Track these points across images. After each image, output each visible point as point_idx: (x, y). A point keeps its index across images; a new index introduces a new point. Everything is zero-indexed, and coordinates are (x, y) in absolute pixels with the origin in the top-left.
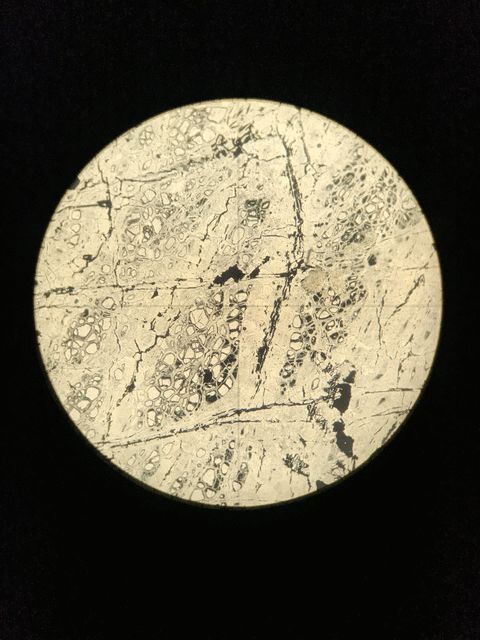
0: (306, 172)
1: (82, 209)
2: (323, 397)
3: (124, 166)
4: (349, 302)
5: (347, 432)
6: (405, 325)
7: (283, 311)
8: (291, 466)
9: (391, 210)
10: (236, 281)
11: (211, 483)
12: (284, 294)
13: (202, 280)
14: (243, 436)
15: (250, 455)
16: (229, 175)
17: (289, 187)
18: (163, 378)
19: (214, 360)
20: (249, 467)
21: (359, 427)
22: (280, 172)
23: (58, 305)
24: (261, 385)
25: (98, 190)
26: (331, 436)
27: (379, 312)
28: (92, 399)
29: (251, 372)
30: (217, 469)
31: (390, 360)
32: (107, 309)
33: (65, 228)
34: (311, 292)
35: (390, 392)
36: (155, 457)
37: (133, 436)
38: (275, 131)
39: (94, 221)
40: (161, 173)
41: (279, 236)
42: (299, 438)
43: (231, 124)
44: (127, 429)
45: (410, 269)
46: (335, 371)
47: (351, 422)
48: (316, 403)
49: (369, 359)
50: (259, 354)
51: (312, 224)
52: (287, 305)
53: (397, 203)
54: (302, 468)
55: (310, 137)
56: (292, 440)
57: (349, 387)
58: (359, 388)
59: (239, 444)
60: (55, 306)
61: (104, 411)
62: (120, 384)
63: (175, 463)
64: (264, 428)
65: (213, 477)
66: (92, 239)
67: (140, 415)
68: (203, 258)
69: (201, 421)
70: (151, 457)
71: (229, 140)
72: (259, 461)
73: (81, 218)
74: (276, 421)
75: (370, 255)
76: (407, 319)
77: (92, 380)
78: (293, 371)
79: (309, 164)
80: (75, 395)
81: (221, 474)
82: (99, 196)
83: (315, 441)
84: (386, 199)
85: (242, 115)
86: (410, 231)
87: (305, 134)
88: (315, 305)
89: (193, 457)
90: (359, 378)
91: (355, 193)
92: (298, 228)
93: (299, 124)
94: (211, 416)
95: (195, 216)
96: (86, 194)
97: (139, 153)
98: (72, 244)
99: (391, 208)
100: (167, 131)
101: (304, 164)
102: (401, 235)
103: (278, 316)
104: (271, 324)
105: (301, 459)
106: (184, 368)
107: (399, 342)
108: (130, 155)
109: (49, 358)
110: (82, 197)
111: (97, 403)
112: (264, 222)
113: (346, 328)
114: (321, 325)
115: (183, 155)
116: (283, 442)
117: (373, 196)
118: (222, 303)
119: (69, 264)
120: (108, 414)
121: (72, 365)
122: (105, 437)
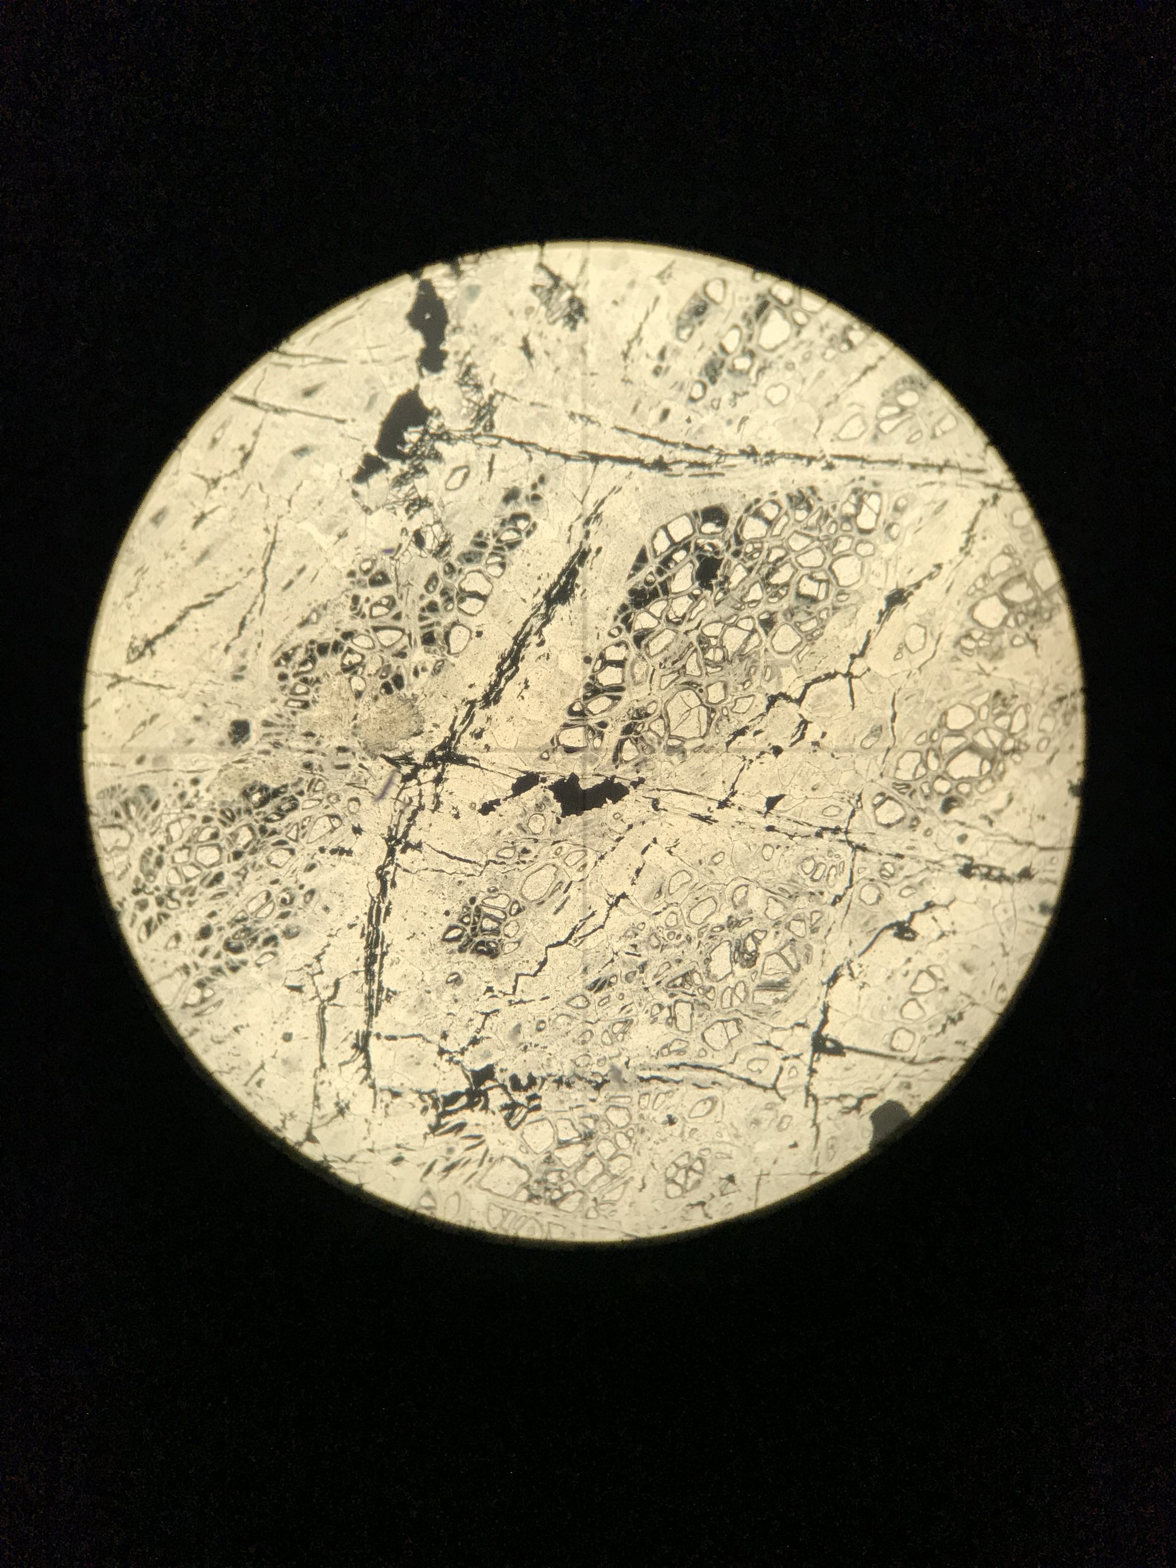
0: (337, 984)
1: (885, 1051)
2: (449, 441)
3: (757, 1122)
4: (323, 649)
5: (416, 342)
6: (205, 554)
7: (484, 677)
8: (572, 300)
9: (160, 839)
12: (470, 716)
13: (655, 804)
14: (666, 404)
15: (662, 355)
16: (518, 1029)
17: (387, 961)
18: (814, 600)
19: (681, 605)
20: (674, 326)
21: (384, 346)
22: (399, 1002)
23: (1008, 843)
24: (588, 513)
25: (834, 1082)
26: (456, 343)
27: (259, 606)
28: (995, 600)
29: (602, 552)
30: (751, 346)
31: (264, 484)
32: (896, 801)
33: (939, 1017)
34: (405, 701)
35: (286, 406)
36: (888, 418)
37: (926, 484)
38: (382, 1101)
39: (866, 1015)
40: (676, 1079)
41: (442, 853)
42: (533, 361)
43: (479, 1148)
44: (935, 503)
45: (154, 686)
46: (401, 495)
47: (399, 364)
48: (469, 433)
49: (312, 501)
50: (572, 590)
51: (358, 859)
52: (471, 686)
53: (141, 850)
54: (548, 287)
55: (303, 1065)
56: (553, 362)
57: (379, 446)
58: (357, 437)
59: (681, 388)
60: (1016, 842)
61: (976, 562)
62: (918, 616)
63: (844, 388)
64: (611, 408)
65: (767, 329)
66: (883, 973)
67: (895, 527)
68: (637, 854)
69: (756, 470)
70: (898, 421)
71: (496, 1111)
72: (644, 333)
73: (893, 1030)
74: (577, 418)
75: (240, 747)
76: (197, 568)
77: (981, 644)
78: (503, 524)
79: (323, 1002)
80: (1032, 621)
81: (745, 331)
82: (836, 1067)
83: (499, 343)
84: (165, 867)
85: (447, 1159)
86: (129, 776)
87: (311, 1075)
88: (405, 667)
89: (798, 391)
90: (350, 461)
91: (234, 903)
92: (393, 860)
93: (321, 1101)
94: (729, 474)
95: (627, 957)
96: (865, 1081)
97: (713, 1142)
98: (932, 975)
99: (158, 843)
100: (634, 1174)
101: (334, 1005)
102: (155, 772)
103: (499, 666)
104: (523, 652)
105: (543, 309)
106: (757, 609)
107: (231, 521)
108: (736, 1142)
109: (1067, 724)
110: (878, 1078)
111: (986, 585)
112: (468, 896)
113: (347, 590)
114: (403, 615)
115: (614, 1106)
116: (574, 361)
117: (193, 883)
118: (624, 737)
119: (954, 932)
120: (968, 553)
121: (1017, 693)
122: (991, 501)
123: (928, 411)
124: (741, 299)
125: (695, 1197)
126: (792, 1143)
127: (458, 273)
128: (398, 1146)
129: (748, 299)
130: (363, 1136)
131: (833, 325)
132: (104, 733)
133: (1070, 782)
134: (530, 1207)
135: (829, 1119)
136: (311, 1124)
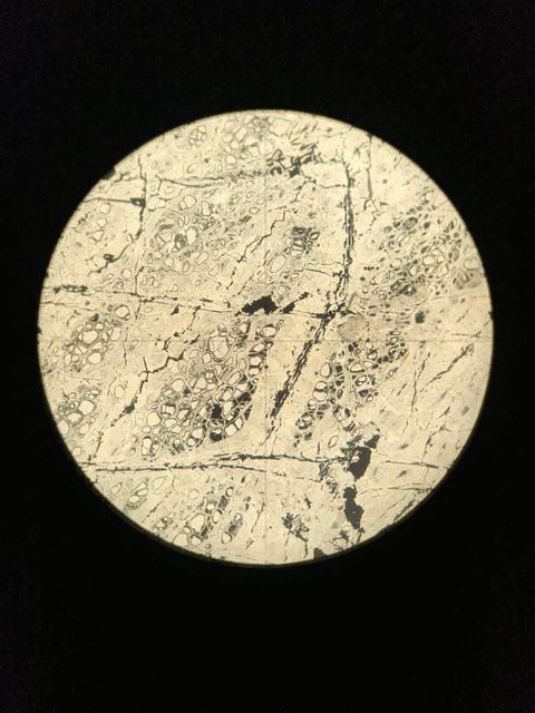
0: (365, 208)
1: (112, 203)
2: (339, 458)
3: (167, 164)
4: (386, 359)
5: (358, 501)
6: (443, 396)
7: (313, 354)
8: (291, 527)
9: (451, 266)
10: (267, 313)
11: (198, 530)
12: (317, 336)
13: (229, 305)
14: (244, 484)
15: (247, 506)
16: (281, 196)
17: (344, 221)
18: (167, 404)
19: (227, 396)
20: (243, 520)
21: (372, 497)
22: (336, 202)
23: (66, 304)
24: (273, 432)
25: (133, 186)
26: (340, 502)
27: (417, 376)
28: (85, 413)
29: (265, 416)
30: (208, 515)
31: (420, 430)
32: (119, 317)
33: (90, 221)
35: (413, 466)
36: (142, 490)
37: (122, 462)
38: (339, 157)
39: (123, 219)
40: (206, 180)
41: (323, 273)
42: (305, 497)
43: (292, 140)
44: (117, 454)
45: (460, 335)
46: (358, 431)
47: (365, 490)
48: (330, 462)
49: (397, 425)
50: (277, 398)
51: (361, 266)
52: (318, 350)
54: (301, 532)
55: (376, 170)
56: (296, 498)
57: (370, 452)
58: (380, 455)
59: (237, 492)
60: (63, 304)
61: (95, 429)
62: (119, 402)
63: (163, 501)
64: (268, 480)
65: (201, 523)
66: (117, 238)
67: (134, 441)
68: (235, 281)
69: (200, 460)
70: (138, 489)
71: (287, 157)
72: (256, 516)
73: (110, 213)
74: (282, 474)
75: (419, 311)
76: (446, 389)
77: (89, 393)
78: (311, 424)
79: (371, 199)
80: (67, 405)
81: (211, 521)
82: (134, 193)
83: (321, 504)
84: (448, 253)
85: (307, 133)
86: (467, 293)
87: (372, 165)
88: (348, 355)
89: (185, 497)
90: (382, 444)
91: (415, 240)
92: (346, 267)
93: (367, 154)
94: (211, 457)
95: (235, 234)
96: (120, 188)
97: (186, 153)
98: (95, 240)
100: (221, 135)
101: (365, 198)
102: (456, 296)
103: (306, 360)
104: (296, 367)
105: (303, 521)
106: (192, 398)
107: (433, 412)
108: (176, 154)
109: (46, 360)
110: (114, 190)
111: (90, 419)
112: (310, 254)
113: (378, 387)
114: (351, 378)
115: (233, 165)
117: (434, 247)
118: (246, 334)
119: (87, 260)
120: (100, 433)
121: (70, 372)
122: (92, 457)
123: (124, 495)
124: (215, 535)
125: (192, 128)
126: (151, 156)
128: (330, 137)
129: (211, 536)
130: (346, 140)
131: (172, 528)
132: (482, 311)
133: (43, 334)
134: (267, 115)
135: (135, 169)
136: (370, 143)
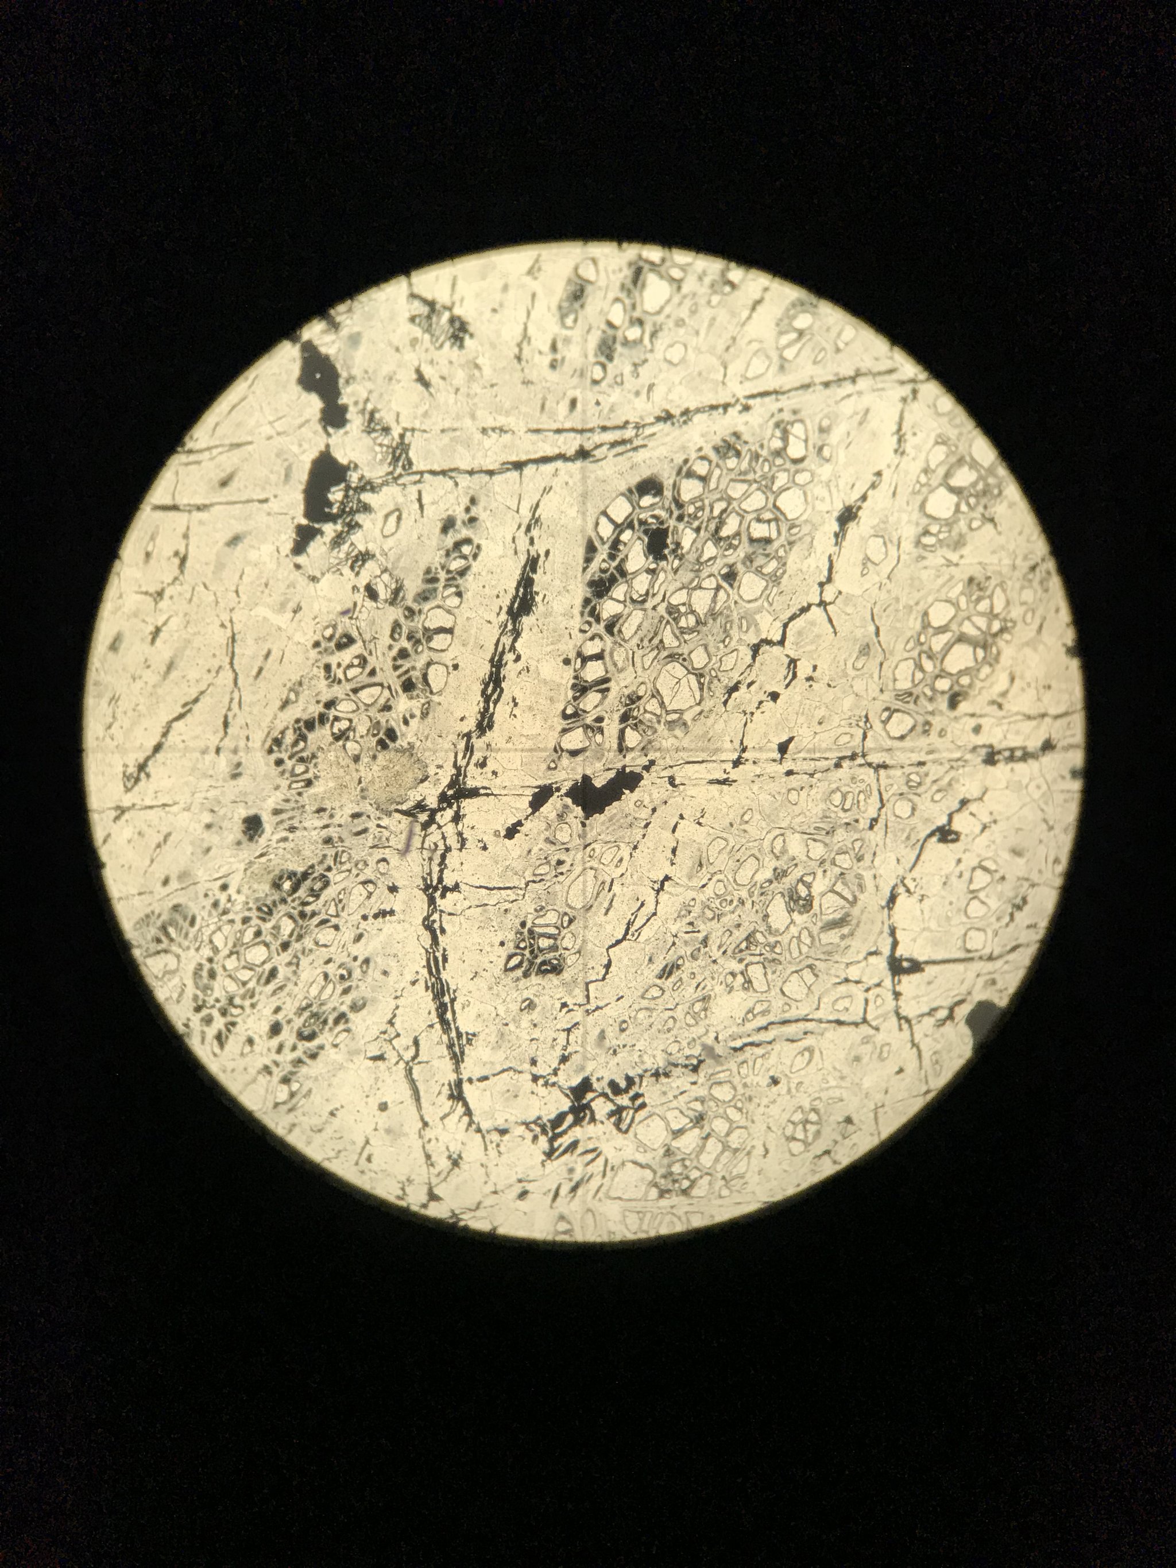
1: (962, 955)
2: (373, 489)
3: (857, 1059)
4: (310, 725)
5: (314, 403)
6: (170, 667)
7: (471, 707)
8: (452, 320)
9: (207, 952)
10: (586, 779)
12: (469, 749)
13: (672, 781)
14: (571, 394)
15: (554, 348)
16: (602, 1036)
17: (457, 1006)
18: (768, 541)
19: (641, 584)
20: (558, 316)
21: (284, 416)
22: (480, 1042)
23: (1023, 720)
24: (525, 522)
25: (922, 999)
26: (353, 394)
27: (236, 700)
28: (942, 491)
29: (551, 554)
30: (637, 314)
31: (208, 584)
32: (903, 712)
33: (1003, 907)
34: (402, 751)
35: (207, 502)
36: (789, 345)
37: (843, 399)
38: (492, 1142)
39: (933, 925)
40: (768, 1039)
41: (481, 887)
42: (432, 390)
43: (598, 1160)
44: (857, 414)
45: (158, 806)
46: (342, 555)
47: (303, 429)
48: (390, 477)
49: (259, 586)
50: (533, 599)
51: (402, 917)
52: (462, 719)
53: (191, 967)
54: (426, 313)
55: (406, 1129)
56: (451, 384)
57: (307, 515)
58: (285, 511)
59: (582, 375)
60: (1029, 718)
61: (914, 459)
62: (873, 528)
63: (739, 328)
64: (519, 412)
65: (647, 293)
66: (938, 881)
67: (826, 449)
68: (668, 834)
69: (676, 432)
70: (799, 345)
71: (604, 1119)
72: (531, 331)
73: (963, 932)
74: (490, 432)
75: (257, 842)
76: (166, 682)
77: (941, 536)
78: (448, 554)
79: (407, 1063)
80: (983, 501)
81: (627, 301)
82: (919, 985)
83: (394, 381)
84: (219, 978)
85: (571, 1180)
86: (160, 900)
87: (417, 1136)
88: (393, 719)
89: (694, 344)
90: (283, 537)
91: (295, 993)
92: (435, 907)
93: (433, 1159)
94: (651, 444)
95: (687, 936)
96: (950, 990)
97: (822, 1090)
98: (985, 869)
99: (205, 956)
100: (754, 1143)
101: (420, 1063)
102: (182, 889)
103: (483, 692)
104: (503, 673)
105: (427, 337)
106: (716, 566)
107: (186, 627)
108: (843, 1084)
109: (1046, 590)
110: (962, 982)
111: (929, 479)
112: (518, 922)
113: (317, 661)
114: (378, 670)
115: (715, 1083)
116: (471, 378)
117: (251, 985)
118: (623, 725)
119: (995, 822)
120: (903, 453)
121: (989, 574)
122: (911, 396)
123: (825, 328)
124: (614, 272)
125: (819, 1148)
126: (897, 1069)
127: (335, 326)
128: (520, 1181)
129: (621, 270)
130: (483, 1180)
131: (709, 271)
132: (123, 866)
133: (1064, 645)
134: (664, 1203)
135: (926, 1036)
136: (430, 1184)
